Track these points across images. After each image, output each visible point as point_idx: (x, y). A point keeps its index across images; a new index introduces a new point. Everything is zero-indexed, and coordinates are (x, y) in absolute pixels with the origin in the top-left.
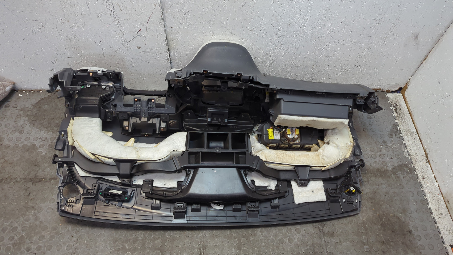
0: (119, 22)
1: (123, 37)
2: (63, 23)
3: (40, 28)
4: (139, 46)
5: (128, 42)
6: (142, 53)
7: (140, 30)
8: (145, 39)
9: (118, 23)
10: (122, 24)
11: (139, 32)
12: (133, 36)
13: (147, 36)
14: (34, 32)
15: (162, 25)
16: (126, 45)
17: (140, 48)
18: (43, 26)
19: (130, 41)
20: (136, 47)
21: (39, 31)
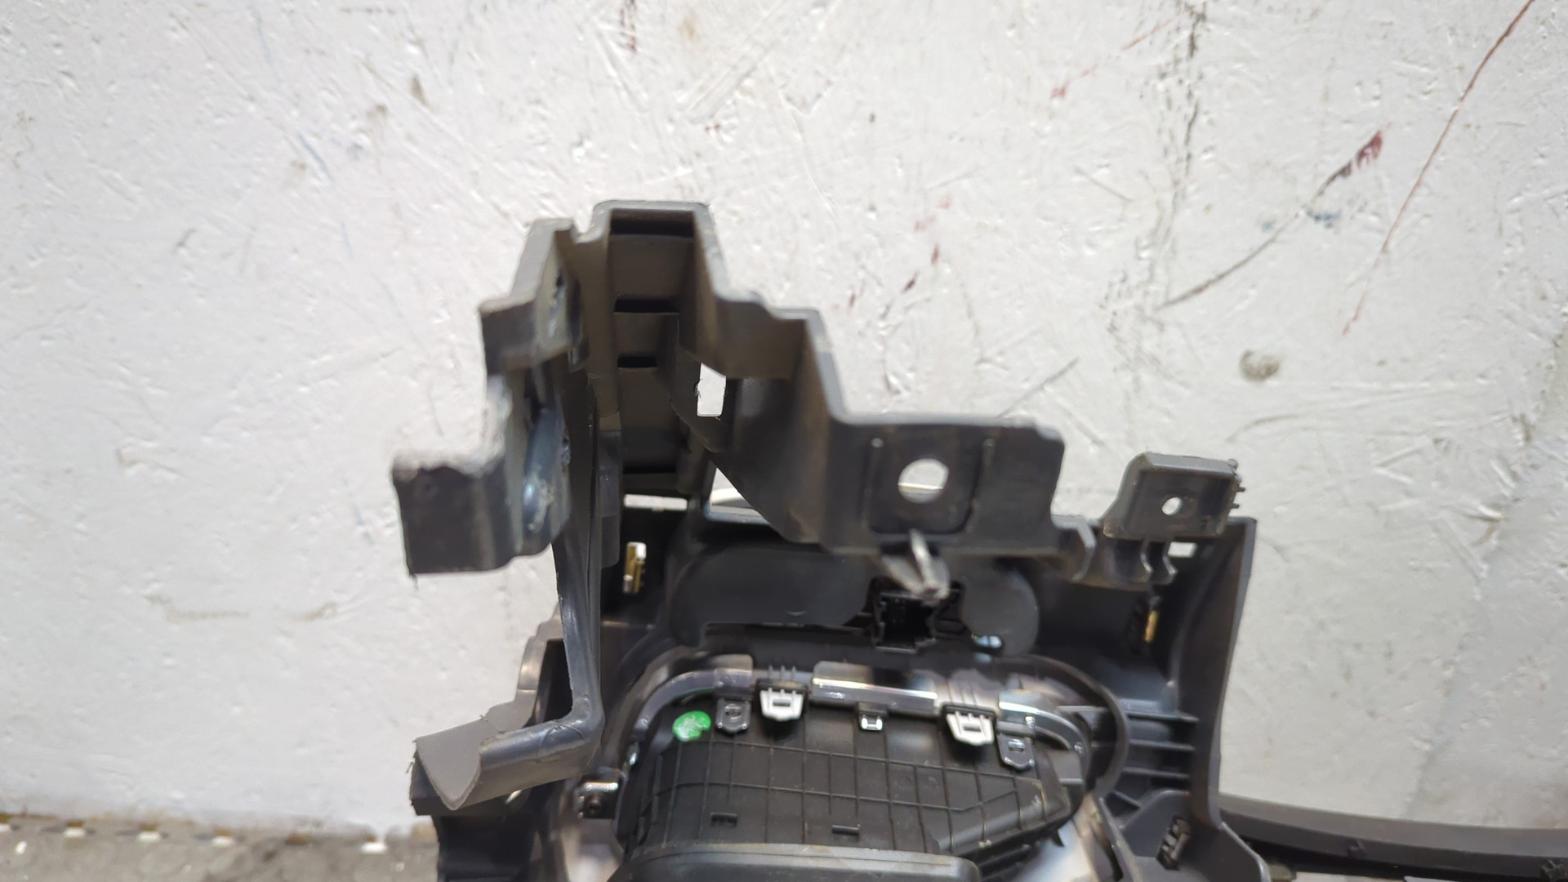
0: (1193, 47)
1: (1161, 235)
2: (621, 54)
3: (382, 109)
4: (1263, 347)
5: (1184, 298)
6: (1261, 430)
7: (1376, 142)
8: (1370, 260)
9: (1184, 52)
10: (1211, 72)
11: (1345, 171)
12: (1268, 226)
13: (1405, 221)
14: (310, 161)
16: (1149, 329)
17: (1270, 371)
18: (416, 88)
19: (1199, 290)
20: (1239, 353)
21: (364, 140)
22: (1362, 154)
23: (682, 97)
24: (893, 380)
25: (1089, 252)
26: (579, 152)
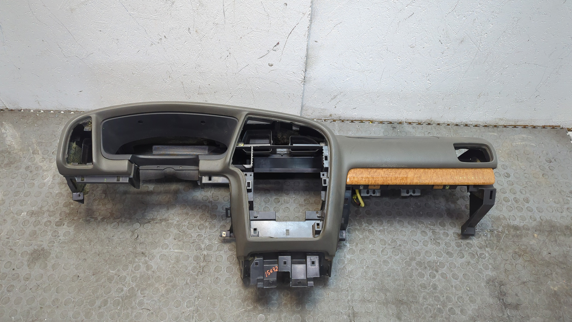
2: (189, 34)
3: (161, 39)
4: (270, 63)
5: (260, 58)
6: (272, 71)
7: (278, 43)
8: (281, 54)
11: (276, 46)
12: (268, 51)
13: (284, 51)
14: (153, 43)
15: (306, 38)
16: (257, 61)
17: (272, 65)
18: (165, 37)
19: (262, 57)
20: (268, 64)
21: (160, 42)
22: (277, 44)
23: (197, 38)
24: (227, 66)
25: (248, 53)
26: (186, 43)
